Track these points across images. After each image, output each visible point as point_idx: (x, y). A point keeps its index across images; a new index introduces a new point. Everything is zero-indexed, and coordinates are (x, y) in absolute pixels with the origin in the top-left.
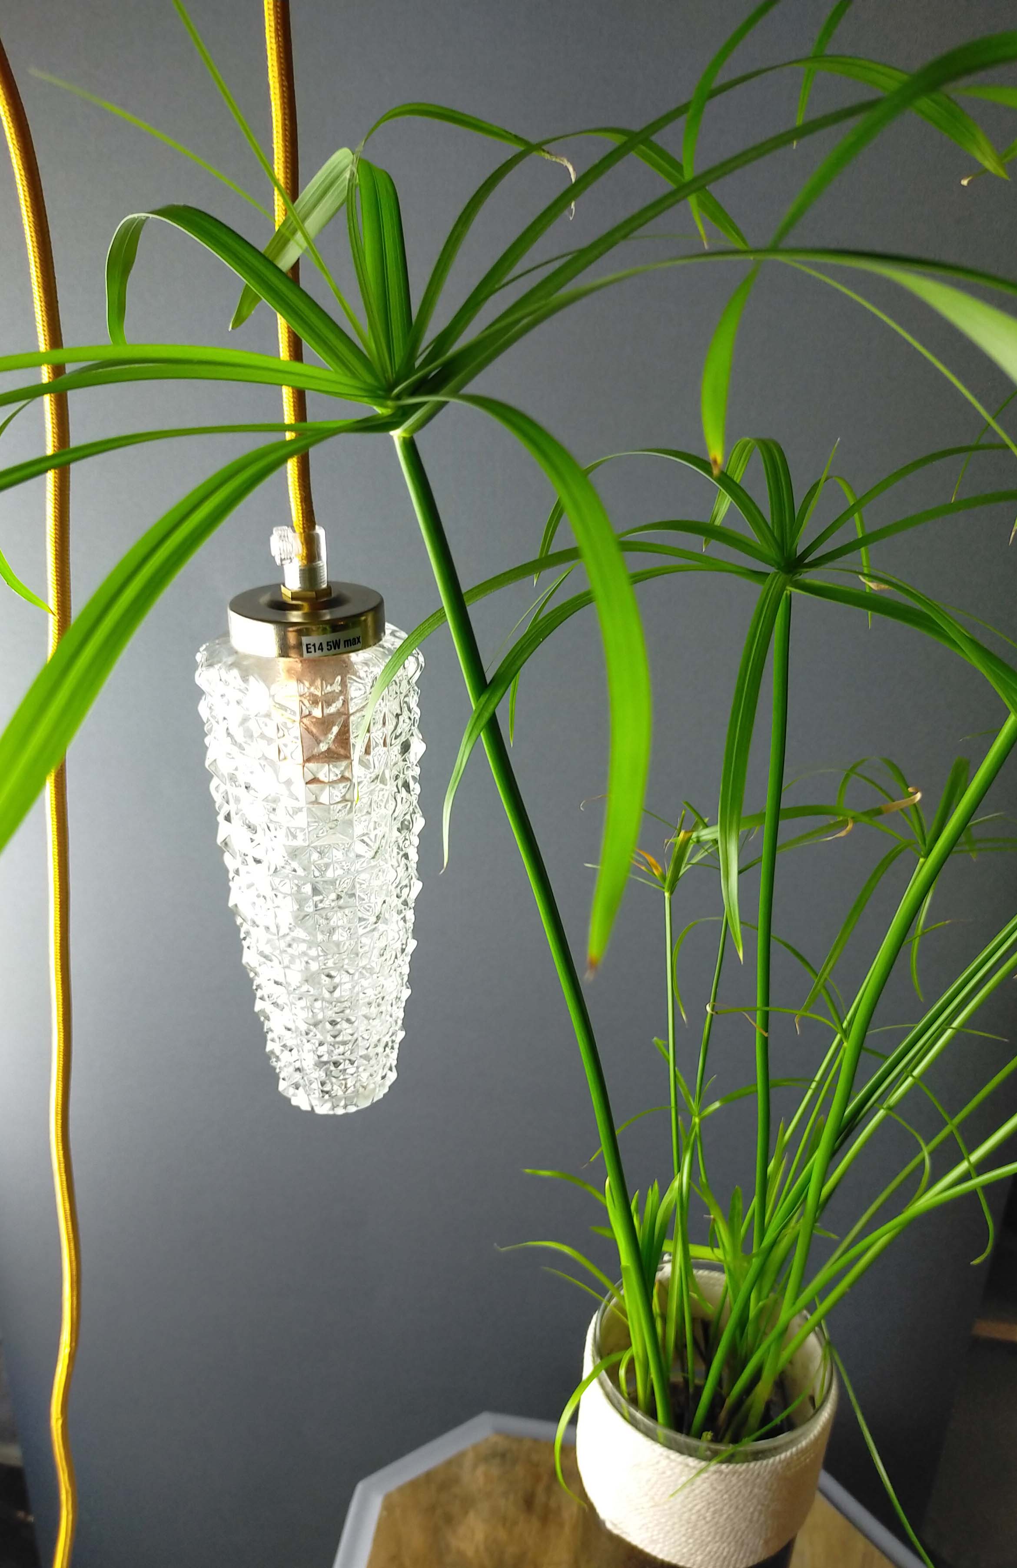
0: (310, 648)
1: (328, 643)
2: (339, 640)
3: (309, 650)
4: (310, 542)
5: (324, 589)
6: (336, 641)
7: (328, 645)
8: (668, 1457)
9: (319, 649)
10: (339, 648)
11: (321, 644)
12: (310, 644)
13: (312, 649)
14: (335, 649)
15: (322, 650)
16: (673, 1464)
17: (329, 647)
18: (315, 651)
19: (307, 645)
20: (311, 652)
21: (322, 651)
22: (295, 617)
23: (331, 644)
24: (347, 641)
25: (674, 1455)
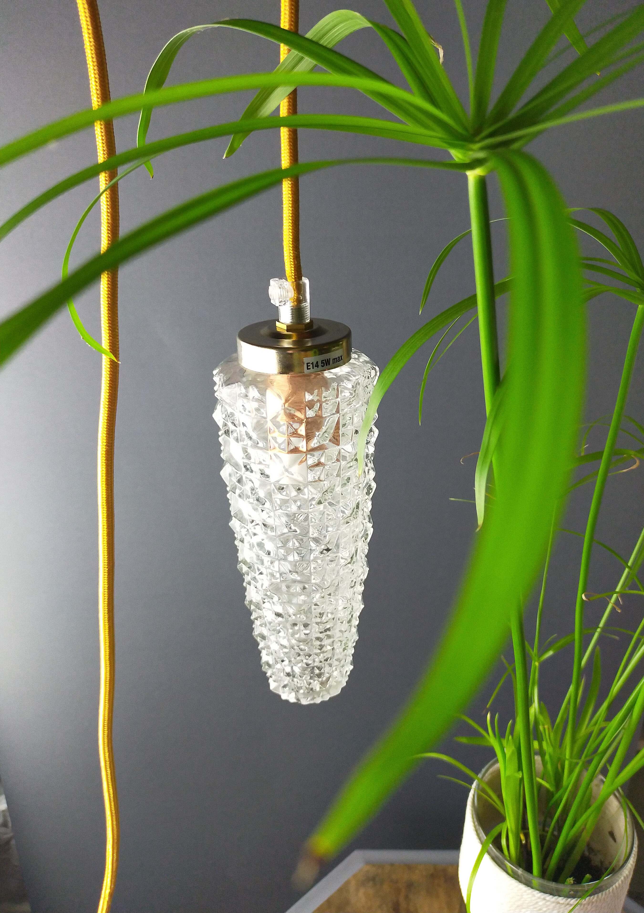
0: (310, 366)
1: (322, 361)
2: (330, 359)
3: (309, 367)
4: (299, 288)
5: (308, 323)
6: (328, 359)
7: (322, 363)
8: (544, 899)
9: (316, 366)
10: (329, 365)
11: (317, 362)
12: (309, 363)
13: (311, 367)
14: (327, 365)
15: (318, 366)
16: (548, 903)
17: (323, 365)
18: (313, 368)
19: (307, 364)
20: (310, 369)
21: (318, 368)
22: (286, 344)
23: (324, 362)
24: (335, 359)
25: (549, 897)
